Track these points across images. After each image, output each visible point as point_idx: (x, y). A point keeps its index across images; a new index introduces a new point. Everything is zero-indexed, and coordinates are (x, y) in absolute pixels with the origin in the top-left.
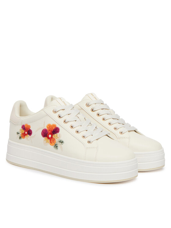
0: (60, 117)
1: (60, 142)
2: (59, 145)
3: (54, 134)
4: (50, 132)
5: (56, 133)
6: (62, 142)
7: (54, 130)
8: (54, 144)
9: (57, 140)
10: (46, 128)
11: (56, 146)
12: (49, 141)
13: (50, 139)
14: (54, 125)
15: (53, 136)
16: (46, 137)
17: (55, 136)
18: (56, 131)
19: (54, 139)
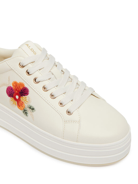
0: (28, 73)
1: (30, 108)
2: (29, 111)
3: (22, 96)
4: (16, 92)
5: (24, 96)
6: (33, 109)
7: (22, 90)
8: (22, 108)
9: (26, 105)
10: (12, 86)
11: (25, 112)
12: (17, 103)
13: (18, 101)
14: (22, 84)
15: (21, 99)
16: (12, 97)
17: (23, 98)
18: (24, 92)
19: (22, 102)
